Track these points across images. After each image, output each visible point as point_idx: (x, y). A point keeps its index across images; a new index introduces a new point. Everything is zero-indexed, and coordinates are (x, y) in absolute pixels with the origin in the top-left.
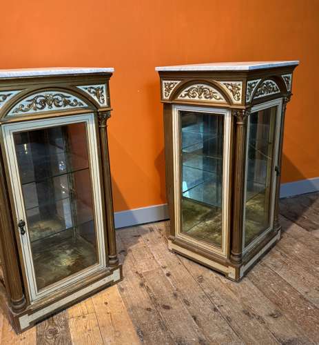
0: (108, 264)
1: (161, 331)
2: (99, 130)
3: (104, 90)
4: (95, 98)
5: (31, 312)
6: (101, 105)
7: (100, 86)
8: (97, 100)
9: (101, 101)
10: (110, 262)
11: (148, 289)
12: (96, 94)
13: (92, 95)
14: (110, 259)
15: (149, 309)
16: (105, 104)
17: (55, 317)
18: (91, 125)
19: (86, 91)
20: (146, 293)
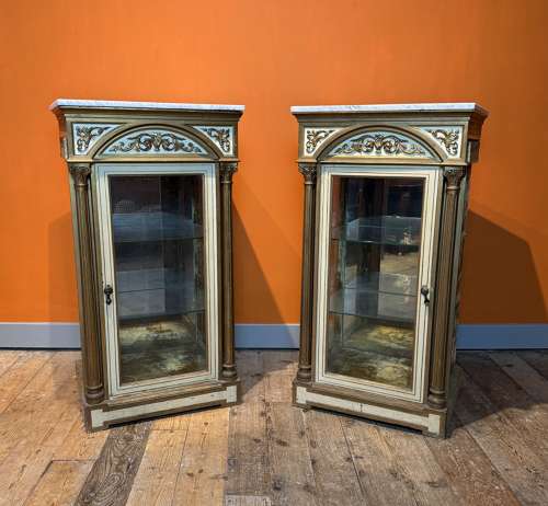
0: (221, 376)
1: (259, 464)
2: (220, 187)
3: (231, 134)
4: (217, 144)
5: (107, 409)
6: (225, 153)
7: (226, 128)
8: (219, 147)
9: (226, 148)
10: (225, 373)
11: (268, 420)
12: (218, 138)
13: (213, 140)
14: (224, 369)
15: (257, 441)
16: (231, 153)
17: (137, 425)
18: (210, 179)
19: (205, 133)
20: (263, 424)
